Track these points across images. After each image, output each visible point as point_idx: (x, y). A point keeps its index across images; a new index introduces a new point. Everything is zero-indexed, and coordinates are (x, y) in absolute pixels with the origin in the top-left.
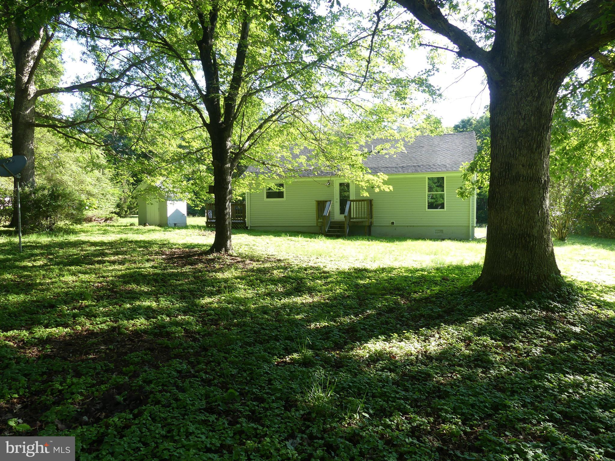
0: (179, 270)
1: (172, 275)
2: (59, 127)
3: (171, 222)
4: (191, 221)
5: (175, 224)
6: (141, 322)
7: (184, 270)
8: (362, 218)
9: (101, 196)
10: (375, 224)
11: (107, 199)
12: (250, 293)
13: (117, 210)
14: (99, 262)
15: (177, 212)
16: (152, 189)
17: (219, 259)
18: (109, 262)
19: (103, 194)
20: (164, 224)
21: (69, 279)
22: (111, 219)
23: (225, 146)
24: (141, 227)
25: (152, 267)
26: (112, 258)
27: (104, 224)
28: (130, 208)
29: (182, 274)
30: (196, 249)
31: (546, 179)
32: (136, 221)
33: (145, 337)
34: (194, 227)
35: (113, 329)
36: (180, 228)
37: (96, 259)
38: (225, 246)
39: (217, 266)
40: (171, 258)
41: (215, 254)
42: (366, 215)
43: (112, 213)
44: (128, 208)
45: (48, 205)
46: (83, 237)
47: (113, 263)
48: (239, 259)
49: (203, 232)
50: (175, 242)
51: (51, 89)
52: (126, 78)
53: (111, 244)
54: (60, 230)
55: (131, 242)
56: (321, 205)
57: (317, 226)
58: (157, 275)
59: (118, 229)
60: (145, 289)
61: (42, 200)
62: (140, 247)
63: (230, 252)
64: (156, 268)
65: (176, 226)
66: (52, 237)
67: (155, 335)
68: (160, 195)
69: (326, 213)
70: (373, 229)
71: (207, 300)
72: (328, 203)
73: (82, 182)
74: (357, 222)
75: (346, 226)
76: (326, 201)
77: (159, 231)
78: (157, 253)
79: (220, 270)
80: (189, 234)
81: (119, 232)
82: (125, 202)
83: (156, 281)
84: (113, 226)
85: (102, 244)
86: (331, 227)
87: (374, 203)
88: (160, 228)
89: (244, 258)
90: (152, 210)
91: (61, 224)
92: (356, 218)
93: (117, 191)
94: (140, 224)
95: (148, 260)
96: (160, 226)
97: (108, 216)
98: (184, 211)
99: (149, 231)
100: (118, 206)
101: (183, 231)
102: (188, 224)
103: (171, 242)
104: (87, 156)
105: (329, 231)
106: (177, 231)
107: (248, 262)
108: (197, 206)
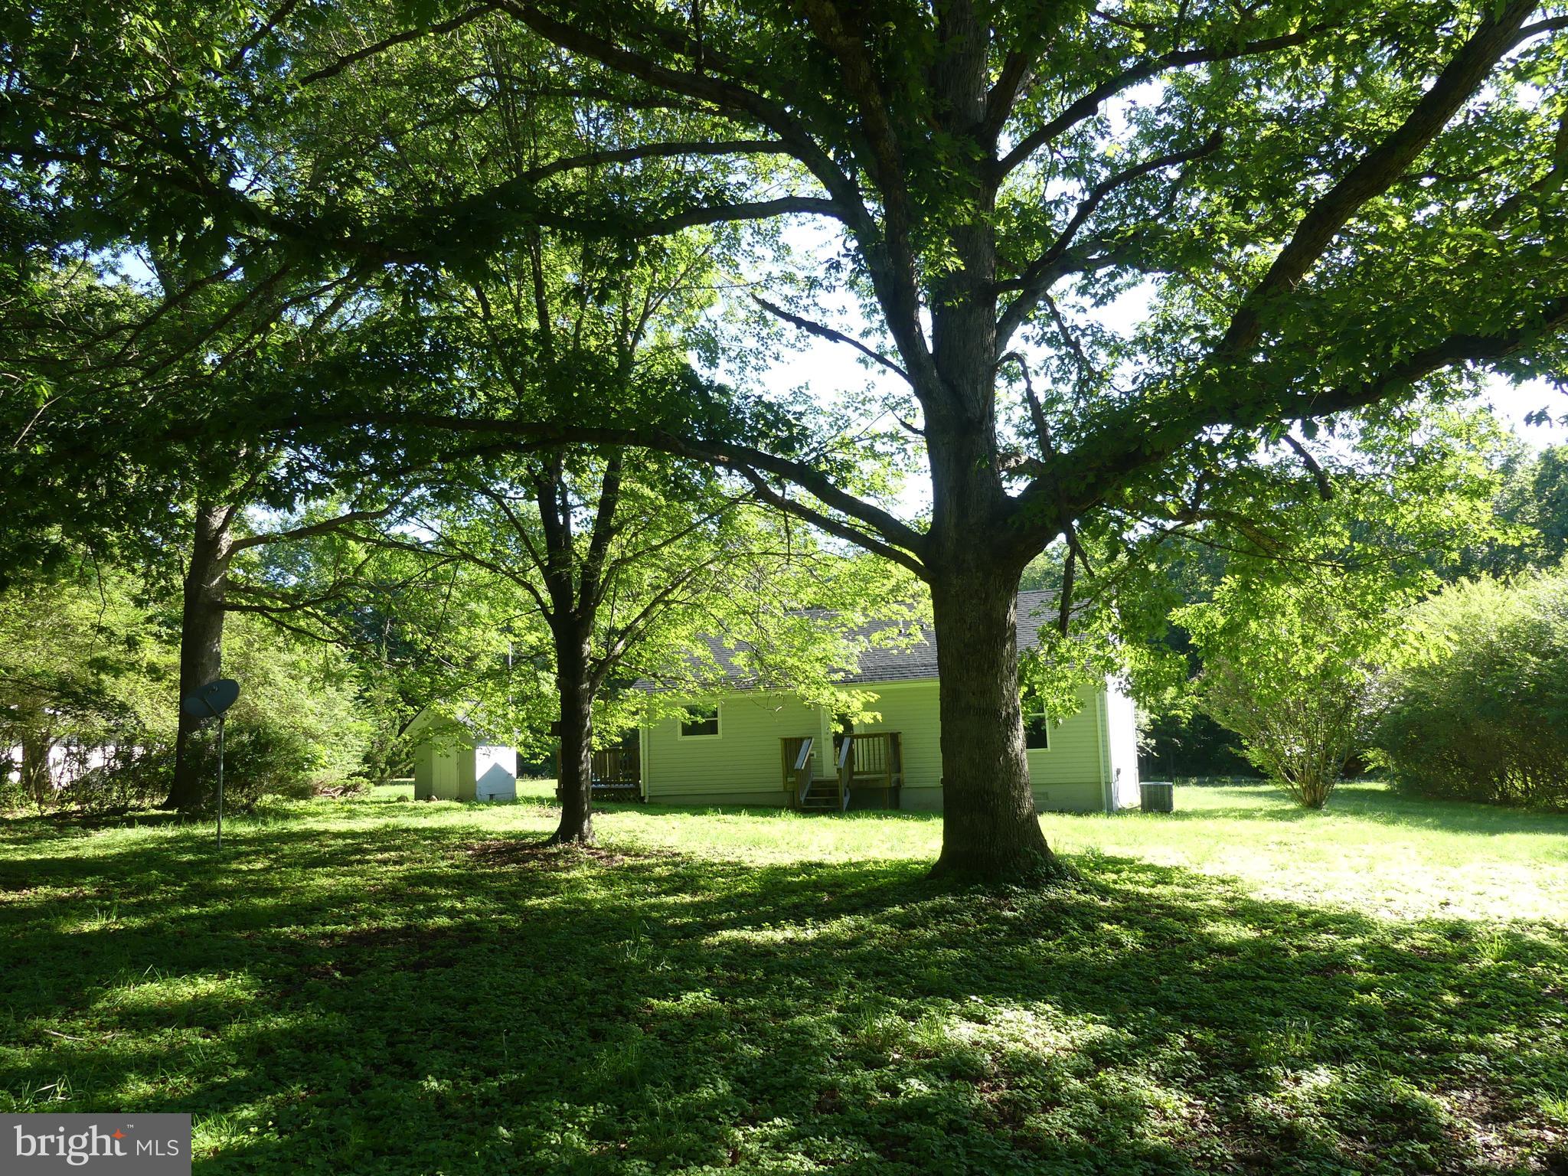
0: (496, 869)
1: (484, 876)
2: (273, 610)
3: (483, 791)
4: (525, 787)
5: (491, 796)
6: (443, 921)
7: (504, 869)
8: (875, 773)
9: (332, 739)
10: (907, 785)
11: (345, 745)
12: (603, 893)
13: (366, 768)
14: (359, 862)
15: (496, 769)
16: (448, 726)
17: (567, 853)
18: (377, 861)
19: (337, 735)
20: (468, 796)
21: (326, 882)
22: (355, 788)
23: (581, 651)
24: (421, 803)
25: (451, 866)
26: (379, 856)
27: (343, 799)
28: (391, 762)
29: (502, 876)
30: (529, 840)
31: (1011, 710)
32: (409, 791)
33: (450, 933)
34: (529, 800)
35: (409, 927)
36: (501, 803)
37: (353, 858)
38: (580, 830)
39: (561, 863)
40: (483, 854)
41: (561, 846)
42: (883, 767)
43: (354, 775)
44: (387, 763)
45: (247, 764)
46: (311, 824)
47: (385, 862)
48: (603, 853)
49: (547, 809)
50: (490, 829)
51: (259, 537)
52: (401, 508)
53: (372, 836)
54: (265, 812)
55: (407, 830)
56: (792, 746)
57: (785, 790)
58: (462, 875)
59: (374, 809)
60: (443, 891)
61: (237, 753)
62: (425, 839)
63: (589, 841)
64: (457, 867)
65: (494, 799)
66: (255, 824)
67: (463, 931)
68: (465, 738)
69: (801, 764)
70: (903, 795)
71: (534, 902)
72: (805, 743)
73: (294, 709)
74: (867, 781)
75: (841, 789)
76: (801, 740)
77: (459, 810)
78: (457, 848)
79: (567, 869)
80: (519, 814)
81: (379, 815)
82: (381, 750)
83: (459, 883)
84: (363, 802)
85: (353, 835)
86: (812, 793)
87: (902, 739)
88: (459, 805)
89: (611, 851)
90: (444, 768)
91: (267, 799)
92: (863, 773)
93: (368, 726)
94: (418, 796)
95: (443, 858)
96: (459, 799)
97: (349, 783)
98: (511, 768)
99: (438, 810)
100: (367, 759)
101: (508, 809)
102: (519, 795)
103: (484, 828)
104: (318, 660)
105: (807, 802)
106: (495, 809)
107: (619, 856)
108: (534, 756)
